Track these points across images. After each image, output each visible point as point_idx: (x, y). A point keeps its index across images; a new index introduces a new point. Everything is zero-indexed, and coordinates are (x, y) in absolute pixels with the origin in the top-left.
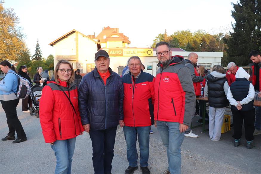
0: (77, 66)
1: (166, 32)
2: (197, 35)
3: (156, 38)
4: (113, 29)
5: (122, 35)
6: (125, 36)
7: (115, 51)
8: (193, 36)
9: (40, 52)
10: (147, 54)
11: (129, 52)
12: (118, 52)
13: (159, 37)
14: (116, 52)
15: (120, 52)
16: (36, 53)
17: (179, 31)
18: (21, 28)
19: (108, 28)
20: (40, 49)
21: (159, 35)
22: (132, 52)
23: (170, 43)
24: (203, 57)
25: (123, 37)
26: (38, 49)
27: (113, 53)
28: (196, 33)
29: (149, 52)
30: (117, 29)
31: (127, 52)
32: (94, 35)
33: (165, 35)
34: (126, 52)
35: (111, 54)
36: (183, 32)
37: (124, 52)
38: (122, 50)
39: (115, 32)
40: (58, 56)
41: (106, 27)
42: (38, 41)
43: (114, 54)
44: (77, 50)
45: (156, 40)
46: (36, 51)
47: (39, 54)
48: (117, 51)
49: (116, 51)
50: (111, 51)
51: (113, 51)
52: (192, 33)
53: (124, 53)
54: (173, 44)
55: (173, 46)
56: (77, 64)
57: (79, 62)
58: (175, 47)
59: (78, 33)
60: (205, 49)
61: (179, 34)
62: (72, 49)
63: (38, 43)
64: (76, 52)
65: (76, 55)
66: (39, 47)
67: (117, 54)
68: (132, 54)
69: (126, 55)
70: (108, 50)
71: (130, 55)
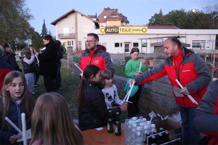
0: (76, 43)
1: (161, 12)
2: (191, 14)
3: (151, 18)
4: (113, 10)
5: (120, 15)
6: (123, 16)
7: (111, 29)
8: (187, 15)
9: (47, 31)
10: (142, 31)
11: (125, 30)
12: (114, 30)
13: (154, 16)
14: (112, 30)
16: (42, 32)
17: (173, 11)
18: (28, 9)
19: (108, 9)
20: (46, 28)
21: (155, 15)
23: (165, 21)
24: (197, 35)
25: (122, 17)
26: (45, 28)
28: (190, 12)
29: (144, 30)
30: (116, 10)
31: (123, 30)
32: (95, 15)
33: (161, 14)
35: (108, 32)
36: (177, 11)
37: (119, 30)
38: (118, 28)
39: (114, 12)
40: (59, 34)
41: (106, 8)
42: (44, 22)
43: (110, 31)
44: (76, 29)
45: (151, 19)
46: (43, 30)
47: (45, 33)
48: (113, 29)
50: (108, 29)
51: (110, 29)
52: (186, 13)
54: (168, 23)
55: (168, 24)
56: (77, 41)
57: (79, 40)
58: (169, 25)
59: (77, 12)
60: (198, 27)
61: (174, 14)
62: (72, 28)
63: (44, 23)
64: (76, 30)
65: (75, 33)
66: (45, 27)
67: (113, 31)
68: (128, 31)
69: (122, 32)
70: (105, 28)
71: (126, 32)
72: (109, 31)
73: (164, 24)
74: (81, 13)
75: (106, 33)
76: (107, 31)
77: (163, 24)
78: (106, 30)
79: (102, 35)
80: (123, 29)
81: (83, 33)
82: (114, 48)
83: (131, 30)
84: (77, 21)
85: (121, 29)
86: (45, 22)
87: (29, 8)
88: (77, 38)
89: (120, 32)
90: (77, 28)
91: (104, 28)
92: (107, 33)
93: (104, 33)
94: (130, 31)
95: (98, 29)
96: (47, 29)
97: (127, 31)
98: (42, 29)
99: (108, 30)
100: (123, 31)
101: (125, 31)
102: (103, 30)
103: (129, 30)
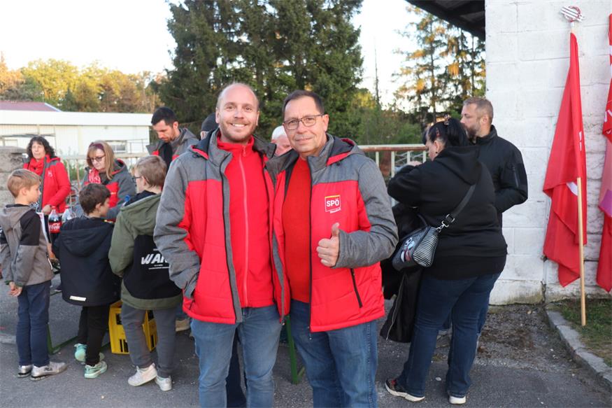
1: (3, 59)
2: (90, 71)
8: (81, 74)
17: (41, 59)
23: (18, 88)
24: (106, 126)
28: (88, 66)
33: (2, 65)
36: (52, 61)
52: (76, 67)
54: (27, 92)
55: (27, 96)
58: (32, 99)
60: (110, 106)
61: (43, 68)
73: (16, 95)
77: (12, 94)
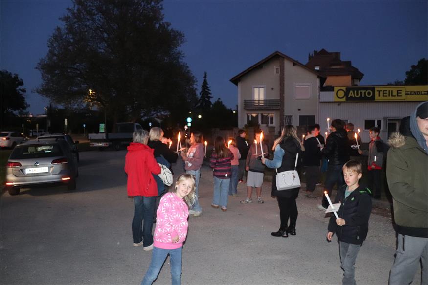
0: (281, 120)
3: (411, 69)
7: (359, 92)
9: (209, 95)
10: (427, 95)
11: (388, 92)
12: (365, 93)
14: (361, 93)
15: (369, 94)
18: (180, 54)
19: (323, 52)
20: (208, 90)
22: (395, 93)
26: (206, 90)
27: (356, 95)
30: (337, 54)
31: (383, 93)
34: (381, 93)
35: (351, 97)
37: (376, 93)
38: (373, 89)
42: (205, 77)
43: (357, 97)
44: (282, 91)
45: (411, 71)
47: (207, 99)
48: (363, 92)
49: (361, 91)
51: (355, 92)
53: (378, 95)
56: (282, 116)
57: (286, 113)
59: (284, 58)
62: (272, 89)
63: (205, 80)
64: (280, 94)
65: (279, 99)
66: (207, 87)
67: (363, 96)
68: (395, 96)
69: (381, 98)
70: (345, 90)
71: (391, 98)
72: (353, 96)
74: (293, 60)
75: (348, 99)
76: (349, 96)
78: (346, 94)
79: (339, 105)
80: (383, 91)
81: (296, 99)
82: (364, 131)
83: (403, 94)
84: (284, 75)
85: (379, 91)
86: (207, 79)
87: (182, 52)
88: (284, 110)
89: (377, 97)
90: (284, 89)
91: (344, 88)
92: (350, 100)
93: (344, 100)
94: (399, 95)
95: (331, 93)
96: (210, 92)
97: (392, 96)
98: (201, 91)
99: (351, 94)
100: (383, 96)
101: (388, 95)
102: (341, 94)
103: (398, 93)
